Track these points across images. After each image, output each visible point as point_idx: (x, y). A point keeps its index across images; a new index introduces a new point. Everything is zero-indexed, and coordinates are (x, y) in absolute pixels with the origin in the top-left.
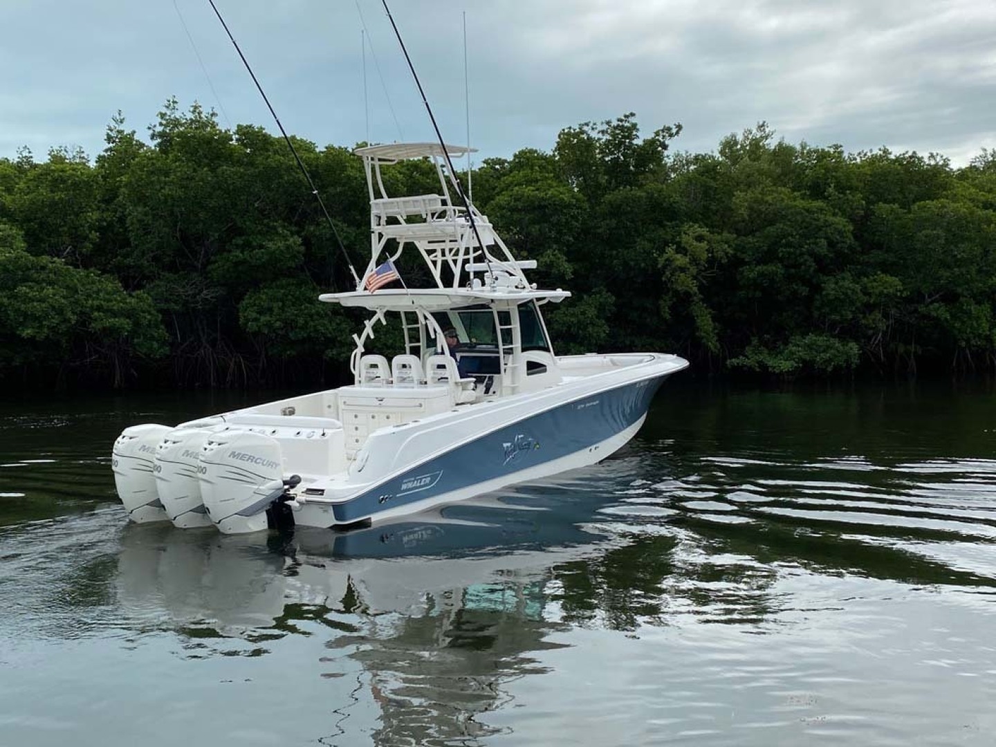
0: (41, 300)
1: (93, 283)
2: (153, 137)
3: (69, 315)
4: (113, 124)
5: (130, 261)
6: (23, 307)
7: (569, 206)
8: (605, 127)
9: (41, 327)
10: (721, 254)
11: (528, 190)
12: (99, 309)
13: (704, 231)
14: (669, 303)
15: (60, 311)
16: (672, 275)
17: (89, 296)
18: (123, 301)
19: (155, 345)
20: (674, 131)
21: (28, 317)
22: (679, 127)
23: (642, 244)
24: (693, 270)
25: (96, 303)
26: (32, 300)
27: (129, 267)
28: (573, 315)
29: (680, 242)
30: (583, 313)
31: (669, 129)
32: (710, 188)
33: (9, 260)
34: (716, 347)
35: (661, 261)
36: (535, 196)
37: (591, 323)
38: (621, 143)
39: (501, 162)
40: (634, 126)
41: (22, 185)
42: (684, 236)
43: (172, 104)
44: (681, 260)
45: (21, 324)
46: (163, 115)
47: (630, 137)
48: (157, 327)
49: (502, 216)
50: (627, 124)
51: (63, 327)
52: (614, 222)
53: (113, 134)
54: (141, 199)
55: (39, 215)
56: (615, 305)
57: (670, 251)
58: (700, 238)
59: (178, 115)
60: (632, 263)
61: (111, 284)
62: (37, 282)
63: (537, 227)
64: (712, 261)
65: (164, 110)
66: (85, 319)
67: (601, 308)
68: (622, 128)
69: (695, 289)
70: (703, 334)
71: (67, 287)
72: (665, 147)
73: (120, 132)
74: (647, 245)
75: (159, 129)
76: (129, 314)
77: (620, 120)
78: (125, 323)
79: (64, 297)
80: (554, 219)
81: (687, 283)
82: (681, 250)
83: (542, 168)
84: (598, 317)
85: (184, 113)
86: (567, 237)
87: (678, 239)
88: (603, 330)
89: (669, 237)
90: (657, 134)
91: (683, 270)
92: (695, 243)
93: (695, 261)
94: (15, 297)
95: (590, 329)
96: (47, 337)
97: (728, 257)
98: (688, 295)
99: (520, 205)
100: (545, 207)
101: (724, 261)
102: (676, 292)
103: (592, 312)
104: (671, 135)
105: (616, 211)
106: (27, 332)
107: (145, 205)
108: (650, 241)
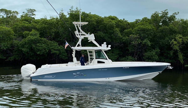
0: (42, 47)
1: (52, 43)
2: (68, 14)
3: (47, 50)
4: (61, 12)
5: (61, 40)
6: (38, 48)
7: (151, 30)
8: (161, 13)
9: (41, 52)
10: (185, 41)
11: (141, 26)
12: (53, 49)
13: (181, 36)
14: (173, 52)
15: (45, 49)
16: (173, 46)
17: (51, 46)
18: (58, 48)
19: (64, 57)
20: (177, 13)
21: (39, 50)
22: (178, 13)
23: (167, 39)
24: (178, 45)
25: (52, 48)
26: (39, 47)
27: (61, 41)
28: (150, 54)
29: (175, 39)
30: (152, 54)
31: (176, 13)
32: (184, 26)
33: (36, 38)
34: (183, 62)
35: (171, 42)
36: (143, 28)
37: (154, 56)
38: (165, 16)
39: (139, 20)
40: (168, 12)
41: (40, 24)
42: (177, 37)
43: (72, 7)
44: (175, 42)
45: (37, 51)
46: (70, 10)
47: (167, 15)
48: (65, 53)
49: (136, 32)
50: (166, 12)
51: (45, 52)
52: (161, 33)
53: (61, 13)
54: (63, 27)
55: (42, 30)
56: (160, 52)
57: (173, 40)
58: (180, 38)
59: (73, 9)
60: (164, 43)
61: (56, 44)
62: (41, 43)
63: (143, 34)
64: (183, 43)
65: (71, 9)
66: (50, 51)
67: (156, 53)
68: (165, 13)
69: (178, 49)
70: (180, 59)
71: (47, 44)
72: (175, 17)
73: (62, 13)
74: (168, 39)
75: (69, 12)
76: (59, 50)
77: (164, 11)
78: (57, 52)
79: (46, 46)
80: (147, 33)
81: (176, 48)
82: (175, 40)
83: (146, 22)
84: (156, 54)
85: (74, 9)
86: (150, 37)
87: (175, 38)
88: (157, 57)
89: (173, 37)
90: (173, 14)
91: (176, 45)
92: (179, 39)
93: (178, 43)
94: (37, 46)
95: (153, 57)
96: (42, 54)
97: (187, 42)
98: (177, 50)
99: (139, 29)
100: (145, 30)
101: (186, 43)
102: (174, 50)
103: (154, 53)
104: (176, 14)
105: (162, 31)
106: (38, 53)
107: (63, 28)
108: (169, 38)
